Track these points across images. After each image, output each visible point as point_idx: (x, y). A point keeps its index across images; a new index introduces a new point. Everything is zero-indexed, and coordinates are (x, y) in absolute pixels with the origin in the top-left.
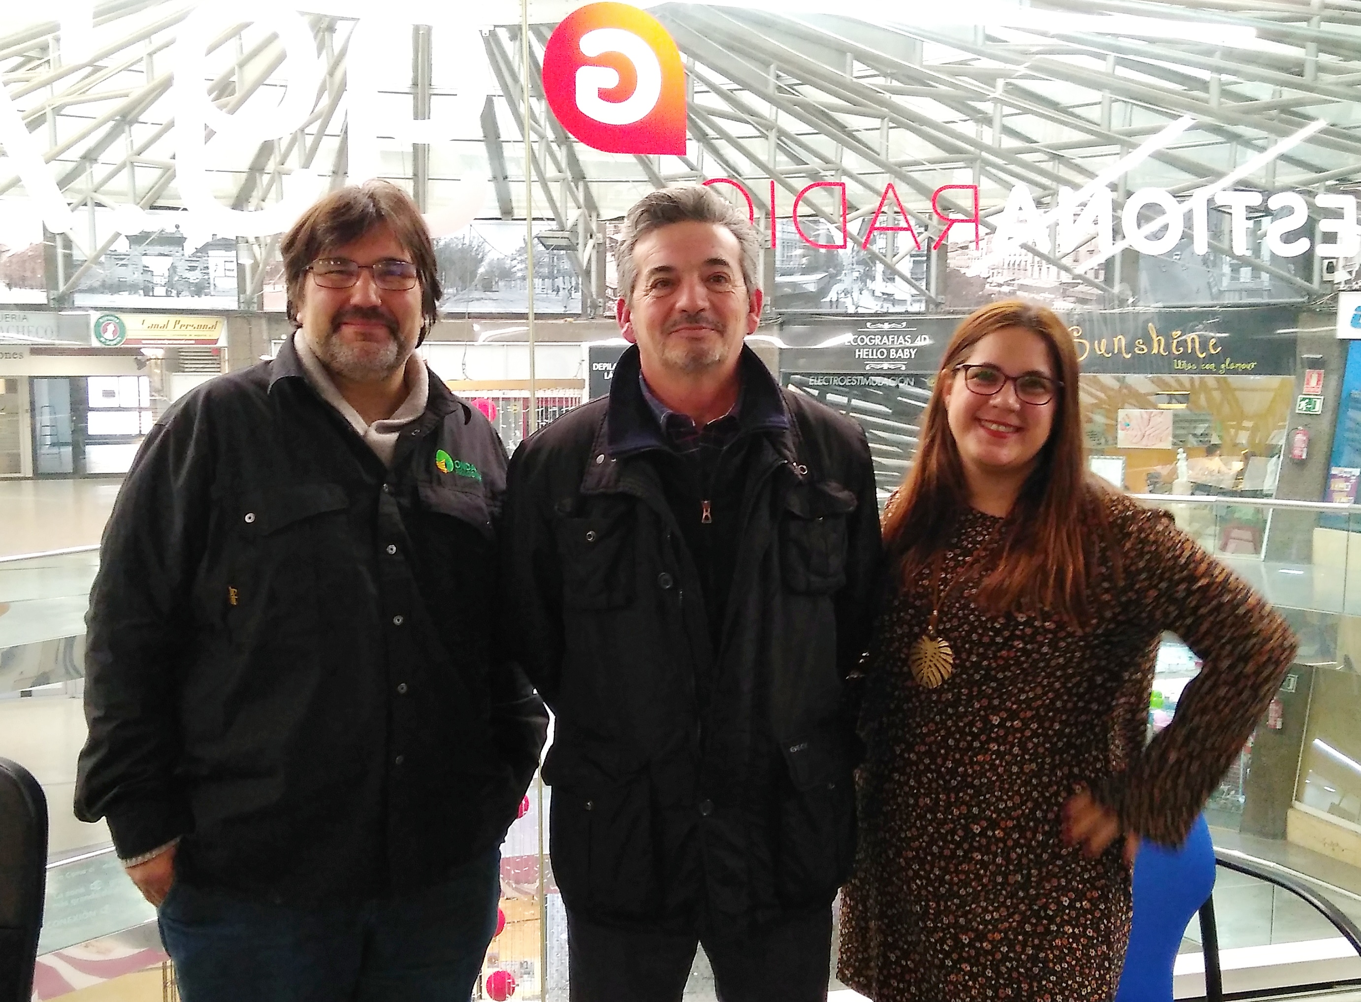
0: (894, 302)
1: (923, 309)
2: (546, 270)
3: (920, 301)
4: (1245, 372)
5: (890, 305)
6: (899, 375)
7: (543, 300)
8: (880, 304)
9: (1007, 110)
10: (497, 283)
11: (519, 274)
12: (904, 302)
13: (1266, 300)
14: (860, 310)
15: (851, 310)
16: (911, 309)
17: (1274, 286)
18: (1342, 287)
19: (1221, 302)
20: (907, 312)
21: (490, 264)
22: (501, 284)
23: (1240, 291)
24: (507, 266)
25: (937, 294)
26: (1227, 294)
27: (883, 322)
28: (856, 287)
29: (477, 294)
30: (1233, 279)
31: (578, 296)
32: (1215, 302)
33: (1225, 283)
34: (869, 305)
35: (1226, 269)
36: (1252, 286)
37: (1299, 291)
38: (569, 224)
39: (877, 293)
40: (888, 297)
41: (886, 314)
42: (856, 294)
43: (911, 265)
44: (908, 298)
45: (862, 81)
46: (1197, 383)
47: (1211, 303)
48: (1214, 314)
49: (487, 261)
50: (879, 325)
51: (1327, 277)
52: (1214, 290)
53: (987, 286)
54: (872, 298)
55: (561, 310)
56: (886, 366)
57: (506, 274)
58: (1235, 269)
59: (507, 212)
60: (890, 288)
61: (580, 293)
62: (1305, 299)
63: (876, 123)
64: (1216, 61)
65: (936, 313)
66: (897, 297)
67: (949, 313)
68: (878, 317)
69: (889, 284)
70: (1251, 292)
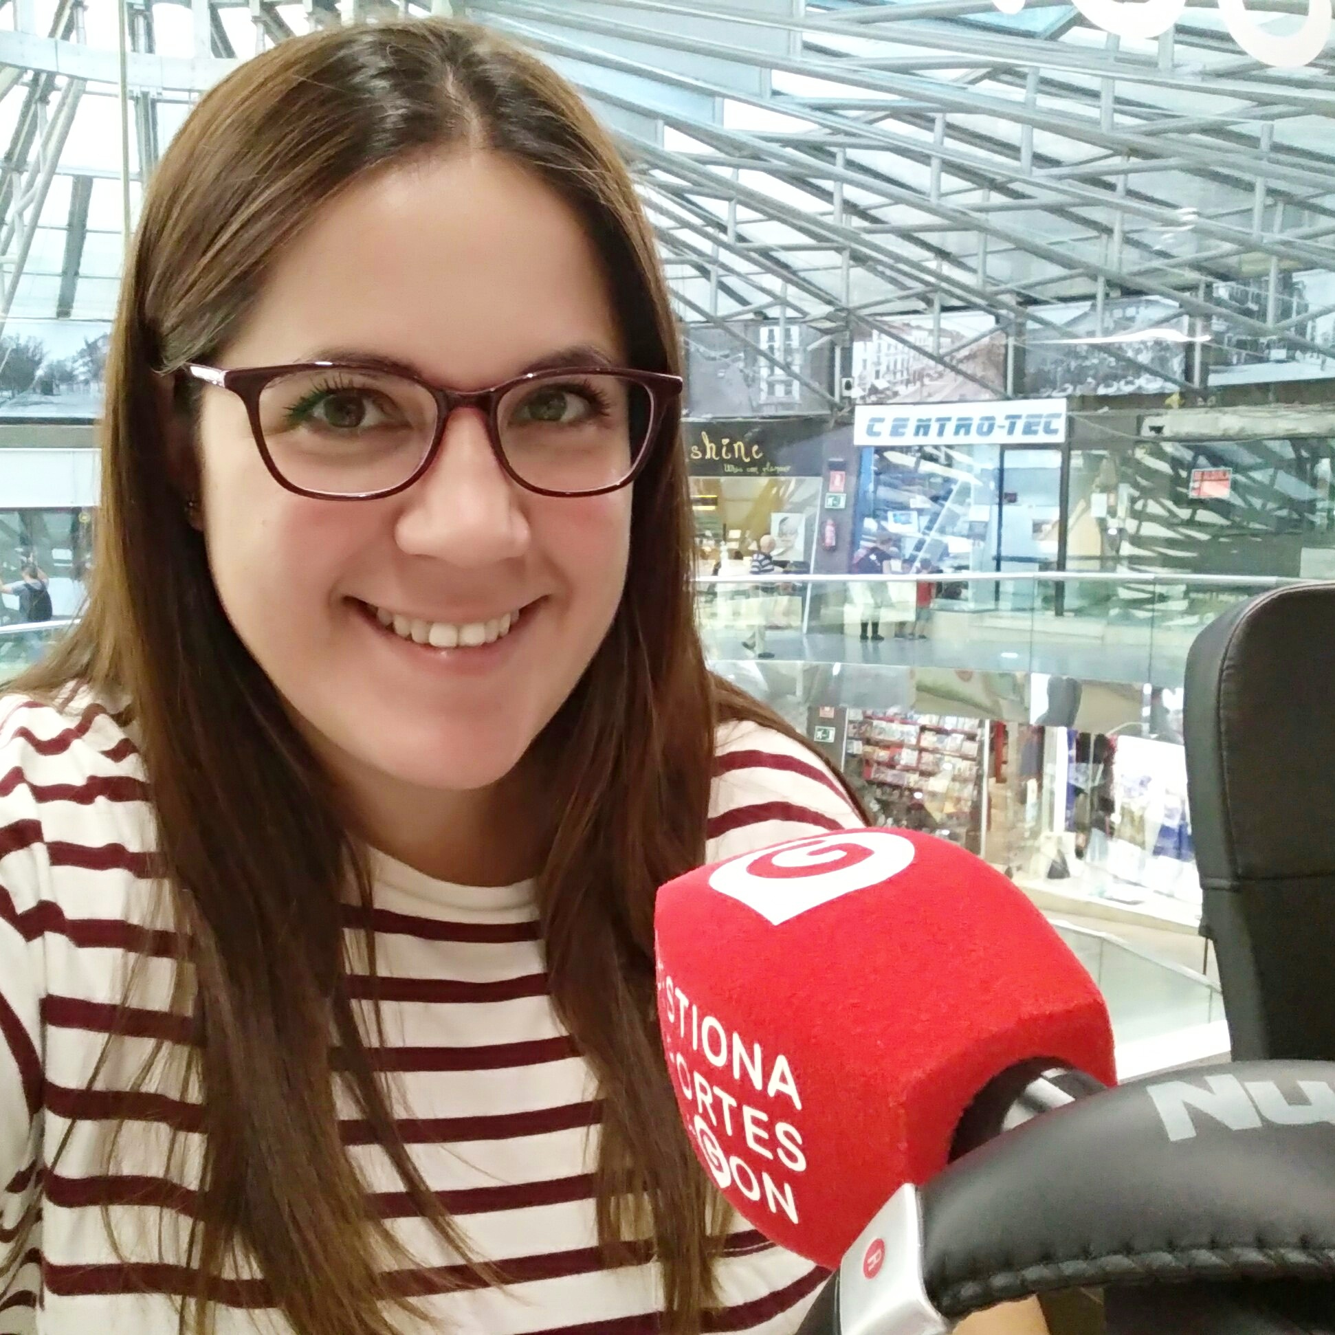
4: (783, 474)
10: (57, 386)
11: (82, 378)
13: (798, 412)
17: (803, 400)
18: (857, 402)
19: (760, 414)
21: (50, 367)
22: (63, 387)
23: (776, 404)
24: (68, 369)
26: (765, 407)
29: (36, 397)
30: (769, 394)
32: (755, 414)
35: (764, 386)
36: (784, 399)
37: (824, 404)
47: (752, 414)
48: (756, 425)
49: (44, 364)
51: (846, 393)
52: (755, 403)
57: (68, 378)
62: (829, 411)
70: (785, 405)
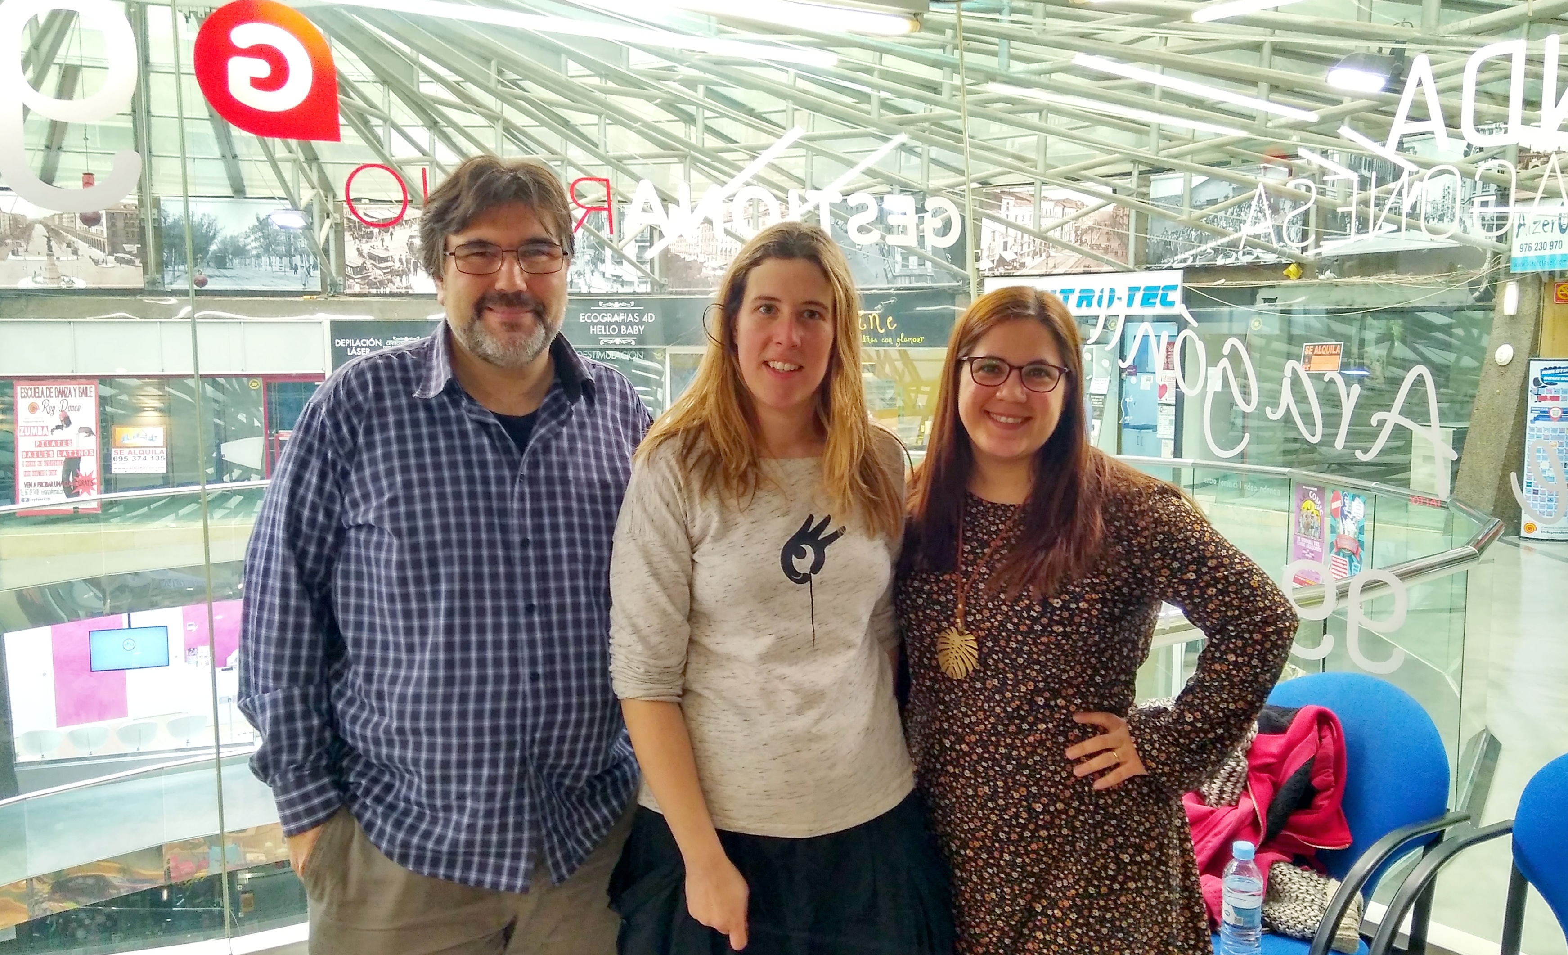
0: (623, 283)
1: (649, 290)
2: (283, 249)
3: (646, 282)
4: (916, 345)
5: (619, 286)
6: (631, 350)
7: (281, 278)
8: (610, 284)
9: (708, 114)
10: (231, 260)
11: (254, 252)
12: (631, 283)
13: (930, 284)
14: (593, 291)
15: (584, 290)
16: (638, 290)
17: (935, 272)
18: (987, 273)
19: (895, 286)
20: (634, 293)
21: (223, 242)
22: (236, 261)
23: (910, 276)
24: (241, 244)
25: (661, 275)
26: (899, 279)
27: (613, 301)
28: (588, 269)
29: (210, 271)
30: (903, 266)
31: (317, 273)
32: (891, 286)
33: (898, 270)
34: (600, 286)
35: (898, 258)
36: (917, 272)
37: (955, 277)
38: (303, 203)
39: (608, 275)
40: (617, 279)
41: (617, 293)
42: (588, 274)
43: (636, 250)
44: (636, 281)
45: (575, 80)
46: (882, 354)
47: (886, 286)
48: (890, 296)
49: (219, 239)
50: (610, 304)
51: (976, 265)
52: (890, 275)
53: (704, 270)
54: (603, 280)
55: (300, 288)
56: (617, 341)
57: (240, 251)
58: (905, 258)
59: (239, 191)
60: (618, 270)
61: (319, 272)
62: (961, 283)
63: (594, 119)
64: (875, 79)
65: (661, 293)
66: (625, 279)
67: (672, 293)
68: (609, 298)
69: (617, 267)
70: (919, 277)
